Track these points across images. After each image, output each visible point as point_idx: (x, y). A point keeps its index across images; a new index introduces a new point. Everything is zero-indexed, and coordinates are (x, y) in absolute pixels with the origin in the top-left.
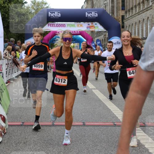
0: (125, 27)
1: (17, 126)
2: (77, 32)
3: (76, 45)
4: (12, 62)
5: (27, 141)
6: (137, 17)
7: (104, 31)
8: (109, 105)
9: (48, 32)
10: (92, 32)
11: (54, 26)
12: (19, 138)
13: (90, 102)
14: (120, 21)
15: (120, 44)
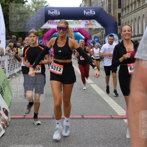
0: (122, 24)
1: (19, 119)
2: (76, 29)
4: (14, 58)
5: (28, 134)
6: (133, 15)
7: (101, 28)
8: (106, 99)
9: (48, 30)
10: (90, 29)
11: (53, 24)
12: (21, 131)
13: (89, 96)
14: (116, 19)
15: (116, 40)
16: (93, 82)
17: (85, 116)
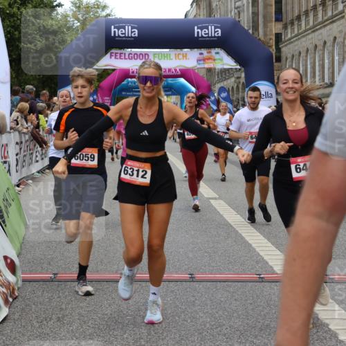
0: (283, 59)
1: (41, 283)
2: (176, 70)
3: (174, 99)
4: (30, 138)
5: (64, 316)
6: (310, 36)
7: (236, 69)
8: (247, 234)
9: (110, 72)
10: (209, 70)
11: (123, 57)
12: (47, 309)
13: (206, 229)
14: (271, 47)
15: (271, 97)
16: (216, 196)
17: (198, 276)
